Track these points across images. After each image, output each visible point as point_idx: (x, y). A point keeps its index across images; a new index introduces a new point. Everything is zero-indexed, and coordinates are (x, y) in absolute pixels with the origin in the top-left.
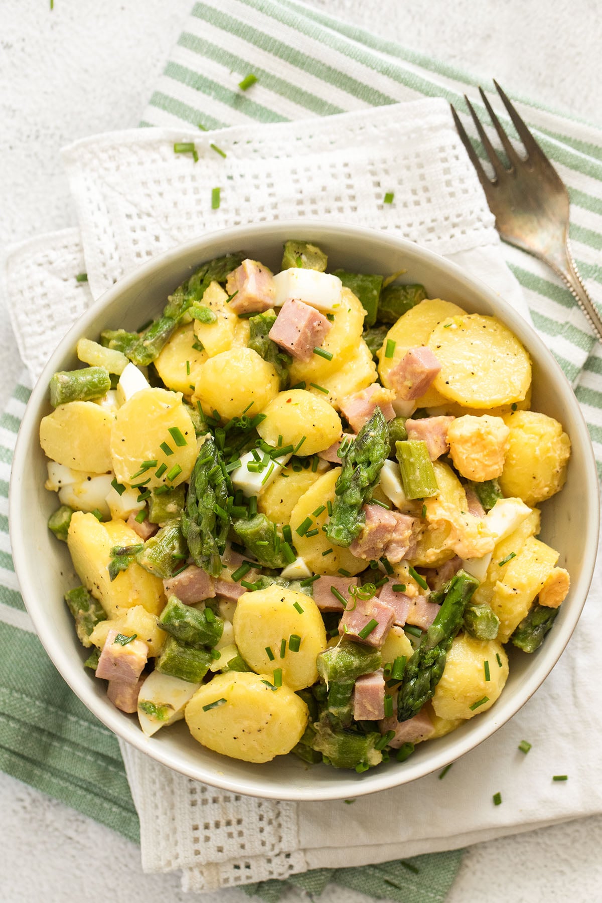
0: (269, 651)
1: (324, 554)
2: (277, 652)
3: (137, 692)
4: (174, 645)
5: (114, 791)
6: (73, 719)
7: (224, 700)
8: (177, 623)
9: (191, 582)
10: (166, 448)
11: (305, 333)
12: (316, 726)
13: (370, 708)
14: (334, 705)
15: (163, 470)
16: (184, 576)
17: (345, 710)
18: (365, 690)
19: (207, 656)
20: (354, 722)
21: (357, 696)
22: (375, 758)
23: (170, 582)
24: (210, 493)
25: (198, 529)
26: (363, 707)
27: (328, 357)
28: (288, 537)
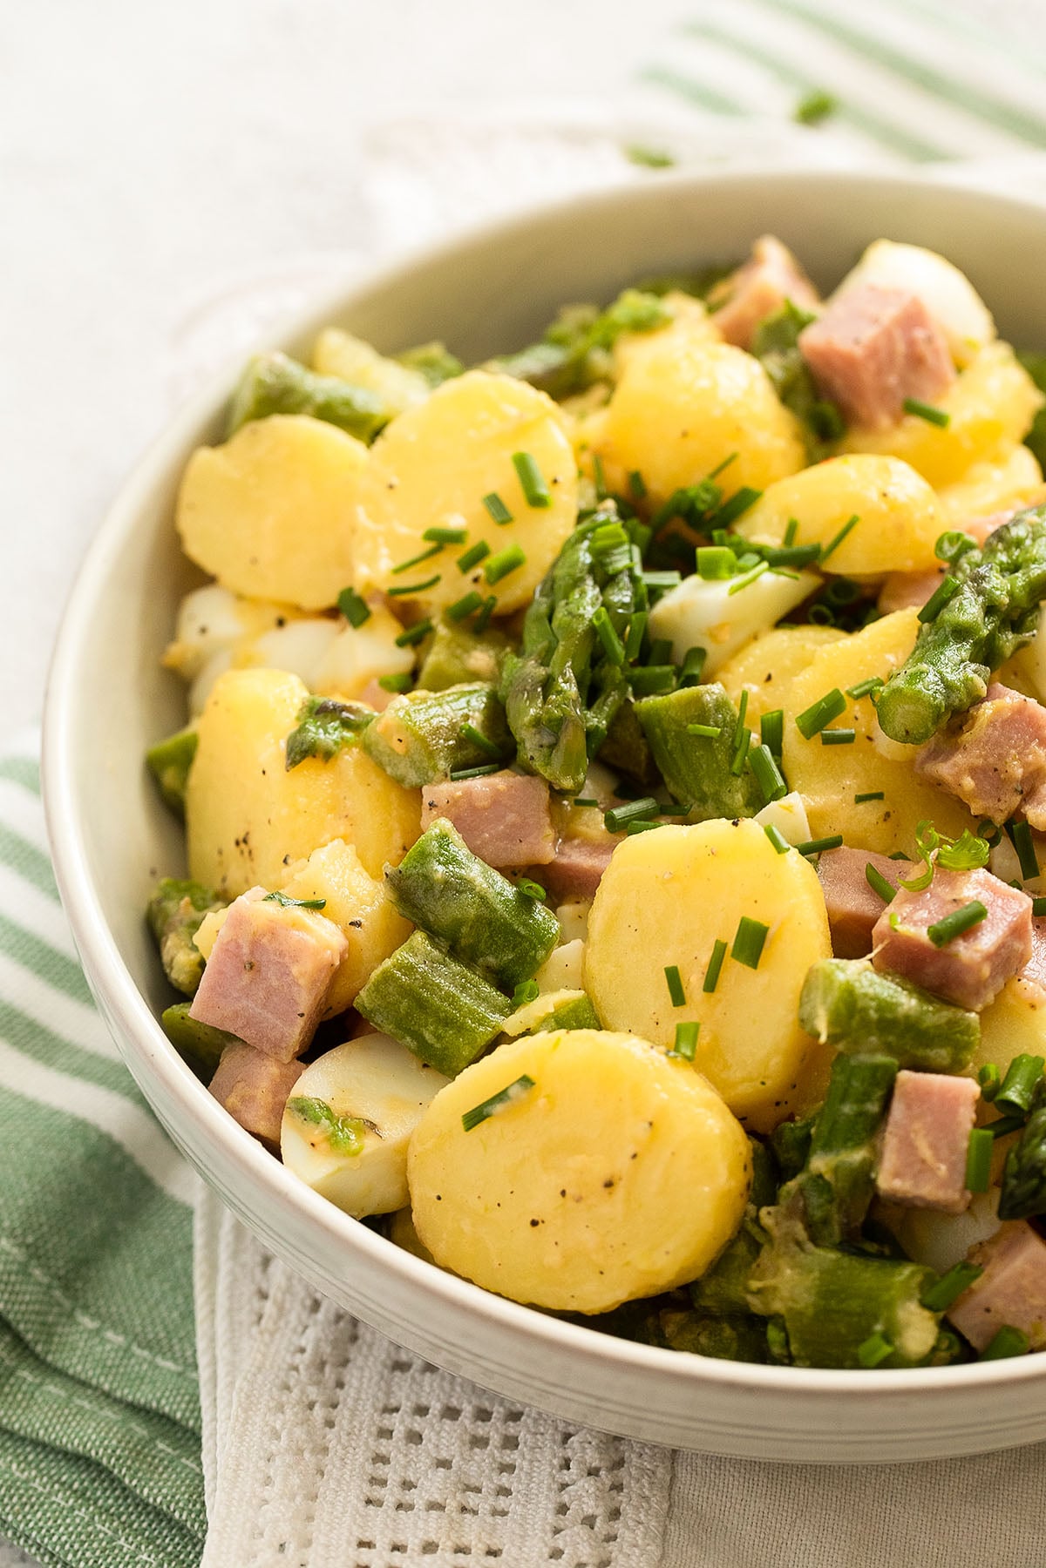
0: (673, 977)
1: (860, 799)
2: (693, 981)
3: (290, 1081)
4: (419, 938)
5: (154, 1491)
6: (87, 1322)
7: (526, 1081)
8: (439, 871)
9: (496, 799)
10: (496, 506)
11: (888, 335)
12: (767, 1216)
13: (926, 1152)
14: (828, 1147)
15: (480, 554)
16: (481, 786)
17: (857, 1156)
18: (921, 1097)
19: (501, 999)
20: (878, 1200)
21: (898, 1110)
22: (919, 1331)
23: (443, 790)
24: (591, 590)
25: (542, 671)
26: (908, 1146)
27: (937, 419)
28: (773, 734)
